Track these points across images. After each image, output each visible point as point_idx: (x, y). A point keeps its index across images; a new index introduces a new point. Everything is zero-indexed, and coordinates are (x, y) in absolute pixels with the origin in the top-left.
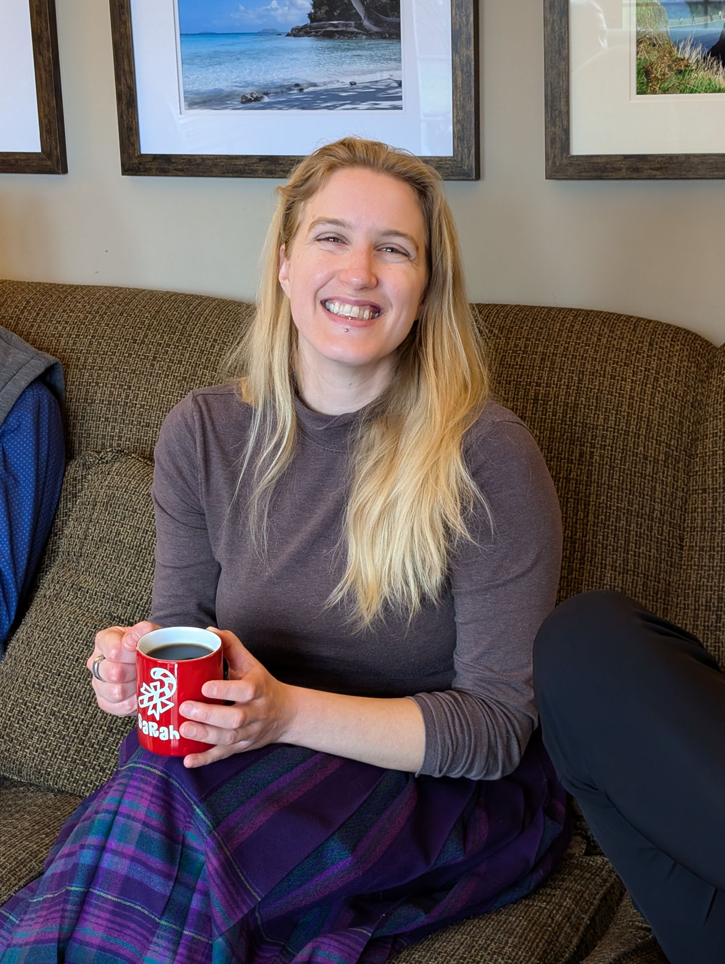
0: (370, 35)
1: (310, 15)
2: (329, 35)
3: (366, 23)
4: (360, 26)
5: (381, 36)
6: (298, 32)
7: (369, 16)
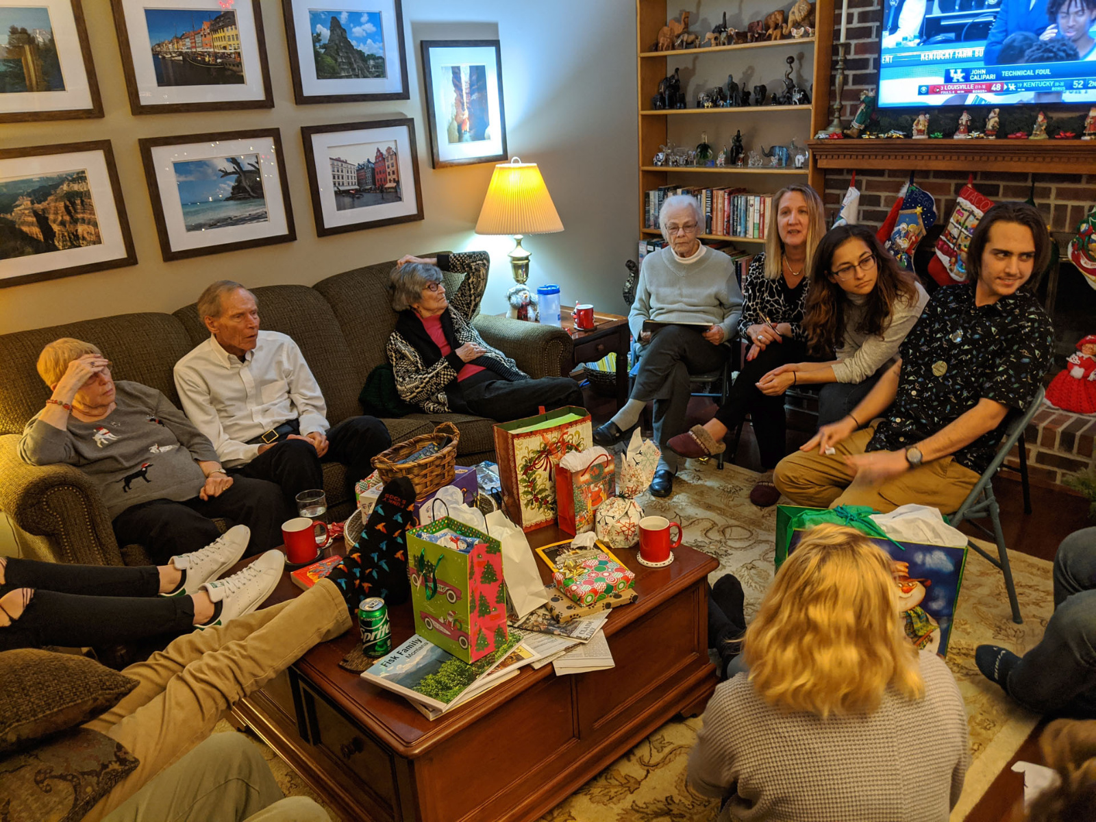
0: (254, 197)
1: (232, 193)
2: (239, 199)
3: (252, 194)
4: (250, 195)
5: (258, 198)
6: (228, 199)
7: (252, 191)
